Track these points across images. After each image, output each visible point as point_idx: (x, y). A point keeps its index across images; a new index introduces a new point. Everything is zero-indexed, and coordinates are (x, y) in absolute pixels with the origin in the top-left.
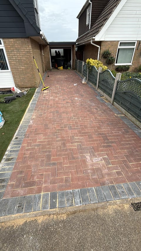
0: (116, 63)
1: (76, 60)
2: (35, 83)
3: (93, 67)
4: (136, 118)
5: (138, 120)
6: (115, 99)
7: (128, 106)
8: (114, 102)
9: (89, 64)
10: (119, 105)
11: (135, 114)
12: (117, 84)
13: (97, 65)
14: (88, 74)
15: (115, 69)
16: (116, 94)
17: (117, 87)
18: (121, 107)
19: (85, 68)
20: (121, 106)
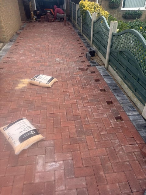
0: (124, 7)
1: (70, 3)
2: (4, 36)
3: (86, 12)
4: (133, 92)
5: (135, 95)
6: (110, 60)
7: (125, 73)
8: (109, 66)
9: (82, 8)
10: (115, 70)
11: (133, 85)
12: (112, 39)
13: (93, 9)
14: (82, 23)
15: (121, 16)
16: (111, 53)
17: (112, 43)
18: (116, 74)
19: (79, 14)
20: (116, 72)
